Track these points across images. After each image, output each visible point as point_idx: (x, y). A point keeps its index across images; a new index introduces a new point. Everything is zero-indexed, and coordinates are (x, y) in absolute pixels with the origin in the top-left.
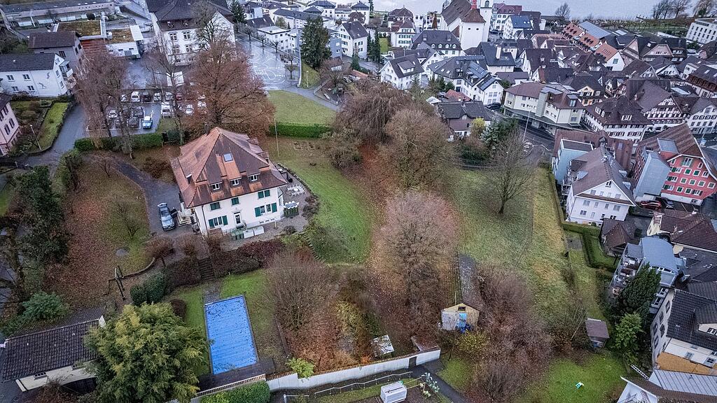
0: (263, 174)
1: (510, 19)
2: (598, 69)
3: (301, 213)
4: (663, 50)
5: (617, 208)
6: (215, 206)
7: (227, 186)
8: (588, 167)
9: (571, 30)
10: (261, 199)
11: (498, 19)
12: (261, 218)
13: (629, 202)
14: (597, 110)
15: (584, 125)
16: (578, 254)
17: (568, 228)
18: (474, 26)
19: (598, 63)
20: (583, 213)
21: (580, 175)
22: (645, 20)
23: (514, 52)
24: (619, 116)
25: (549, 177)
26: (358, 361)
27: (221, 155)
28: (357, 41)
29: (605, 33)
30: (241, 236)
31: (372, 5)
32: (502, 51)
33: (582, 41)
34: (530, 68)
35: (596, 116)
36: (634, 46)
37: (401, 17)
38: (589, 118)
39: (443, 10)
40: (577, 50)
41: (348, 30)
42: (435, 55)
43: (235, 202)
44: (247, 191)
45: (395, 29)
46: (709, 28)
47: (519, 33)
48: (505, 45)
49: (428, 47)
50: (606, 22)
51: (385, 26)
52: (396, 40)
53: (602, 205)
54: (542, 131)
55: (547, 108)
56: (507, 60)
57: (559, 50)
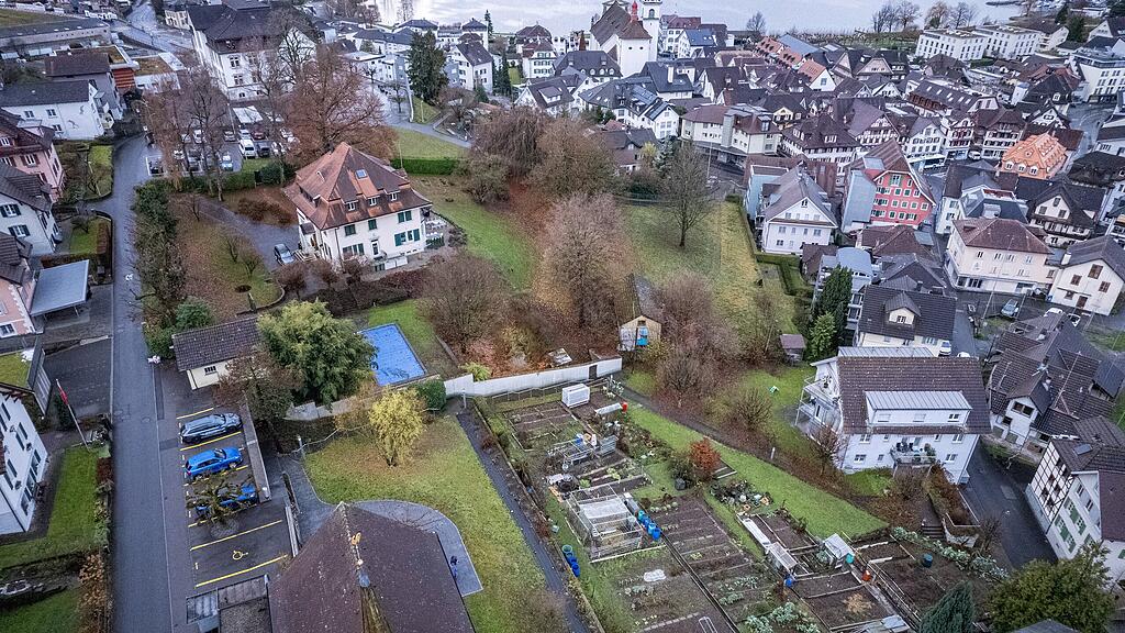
0: (404, 192)
1: (685, 34)
2: (801, 90)
3: (447, 244)
4: (879, 66)
5: (817, 233)
6: (350, 231)
7: (363, 206)
8: (782, 190)
9: (767, 46)
10: (402, 224)
11: (670, 36)
12: (401, 249)
13: (830, 224)
14: (796, 133)
15: (782, 152)
16: (774, 284)
17: (762, 259)
18: (636, 44)
19: (800, 82)
20: (780, 243)
21: (774, 198)
22: (867, 35)
23: (691, 73)
24: (821, 137)
25: (739, 211)
26: (536, 368)
27: (354, 171)
28: (478, 68)
29: (813, 49)
30: (382, 267)
31: (490, 24)
32: (675, 73)
33: (781, 59)
34: (713, 93)
35: (794, 140)
36: (845, 62)
37: (535, 37)
38: (787, 144)
39: (593, 26)
40: (773, 69)
41: (465, 55)
42: (587, 82)
43: (373, 225)
44: (387, 212)
45: (527, 54)
46: (940, 41)
47: (698, 51)
48: (679, 65)
49: (577, 72)
50: (814, 37)
51: (512, 51)
52: (529, 67)
53: (799, 231)
54: (732, 164)
55: (735, 136)
56: (682, 84)
57: (750, 70)
